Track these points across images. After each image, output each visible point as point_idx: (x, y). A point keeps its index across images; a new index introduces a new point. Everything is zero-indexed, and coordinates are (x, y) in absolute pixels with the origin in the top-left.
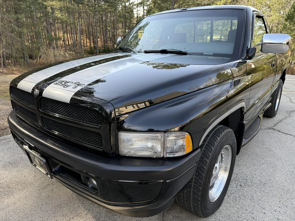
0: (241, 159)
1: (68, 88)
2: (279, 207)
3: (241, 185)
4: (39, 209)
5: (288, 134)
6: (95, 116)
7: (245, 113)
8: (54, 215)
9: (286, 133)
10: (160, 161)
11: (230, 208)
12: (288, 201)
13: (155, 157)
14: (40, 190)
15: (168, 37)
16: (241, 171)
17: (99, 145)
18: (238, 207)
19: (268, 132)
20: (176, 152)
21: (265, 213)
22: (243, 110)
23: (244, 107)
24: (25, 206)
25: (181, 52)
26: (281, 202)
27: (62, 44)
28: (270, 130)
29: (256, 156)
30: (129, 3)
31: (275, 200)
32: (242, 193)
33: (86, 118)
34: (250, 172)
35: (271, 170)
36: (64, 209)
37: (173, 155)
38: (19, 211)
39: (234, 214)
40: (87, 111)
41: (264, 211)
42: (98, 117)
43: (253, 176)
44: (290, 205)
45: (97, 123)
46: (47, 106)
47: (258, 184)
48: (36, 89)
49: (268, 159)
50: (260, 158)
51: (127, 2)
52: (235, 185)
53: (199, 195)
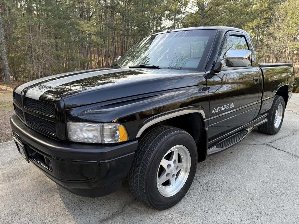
0: (220, 169)
2: (236, 210)
3: (207, 190)
4: (25, 193)
5: (281, 150)
8: (36, 198)
9: (279, 150)
11: (187, 207)
12: (247, 205)
13: (94, 142)
14: (31, 180)
15: (168, 56)
16: (214, 178)
18: (195, 206)
19: (261, 147)
21: (218, 213)
22: (202, 117)
24: (16, 190)
25: (155, 66)
26: (240, 206)
27: (97, 66)
28: (264, 146)
29: (236, 167)
30: (161, 27)
31: (234, 204)
32: (206, 196)
34: (223, 180)
35: (245, 180)
36: (45, 195)
38: (9, 194)
39: (188, 211)
41: (218, 212)
43: (224, 183)
44: (247, 209)
47: (224, 190)
48: (23, 92)
49: (247, 170)
50: (239, 169)
51: (158, 26)
52: (202, 189)
53: (143, 184)
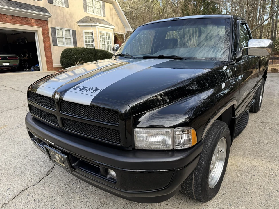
1: (87, 93)
6: (114, 116)
7: (236, 109)
10: (170, 153)
13: (166, 149)
17: (117, 140)
20: (183, 145)
22: (234, 107)
23: (235, 104)
25: (177, 57)
33: (105, 118)
37: (180, 147)
40: (106, 111)
42: (116, 117)
45: (115, 122)
46: (67, 109)
48: (57, 94)
